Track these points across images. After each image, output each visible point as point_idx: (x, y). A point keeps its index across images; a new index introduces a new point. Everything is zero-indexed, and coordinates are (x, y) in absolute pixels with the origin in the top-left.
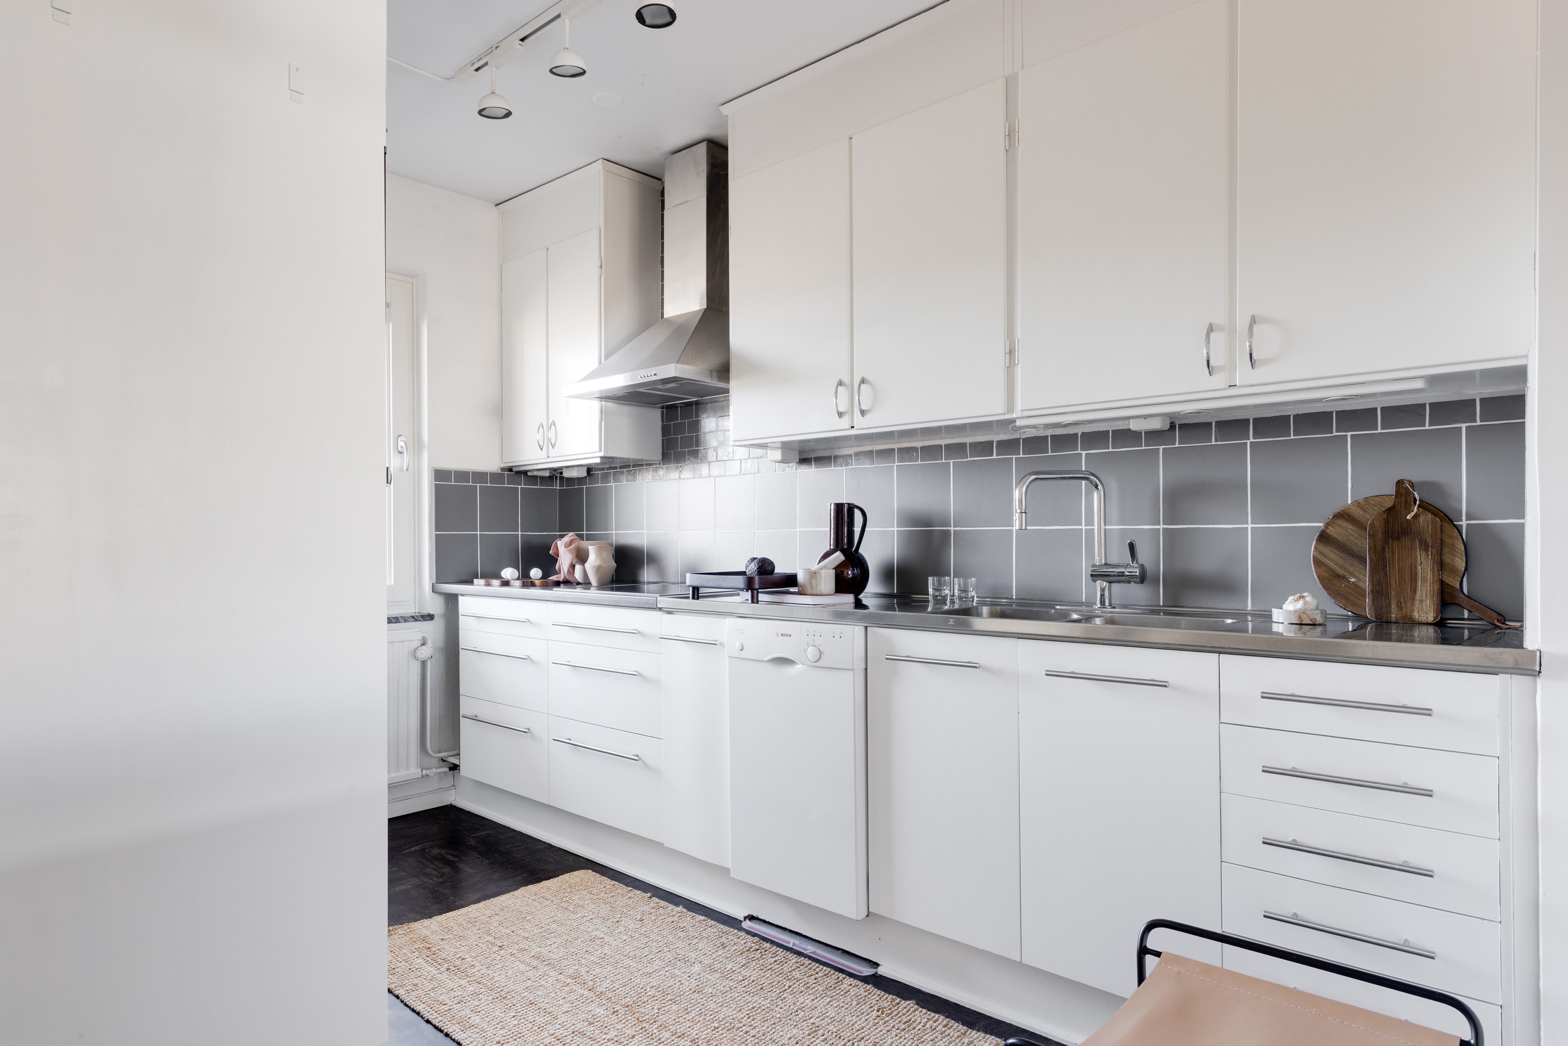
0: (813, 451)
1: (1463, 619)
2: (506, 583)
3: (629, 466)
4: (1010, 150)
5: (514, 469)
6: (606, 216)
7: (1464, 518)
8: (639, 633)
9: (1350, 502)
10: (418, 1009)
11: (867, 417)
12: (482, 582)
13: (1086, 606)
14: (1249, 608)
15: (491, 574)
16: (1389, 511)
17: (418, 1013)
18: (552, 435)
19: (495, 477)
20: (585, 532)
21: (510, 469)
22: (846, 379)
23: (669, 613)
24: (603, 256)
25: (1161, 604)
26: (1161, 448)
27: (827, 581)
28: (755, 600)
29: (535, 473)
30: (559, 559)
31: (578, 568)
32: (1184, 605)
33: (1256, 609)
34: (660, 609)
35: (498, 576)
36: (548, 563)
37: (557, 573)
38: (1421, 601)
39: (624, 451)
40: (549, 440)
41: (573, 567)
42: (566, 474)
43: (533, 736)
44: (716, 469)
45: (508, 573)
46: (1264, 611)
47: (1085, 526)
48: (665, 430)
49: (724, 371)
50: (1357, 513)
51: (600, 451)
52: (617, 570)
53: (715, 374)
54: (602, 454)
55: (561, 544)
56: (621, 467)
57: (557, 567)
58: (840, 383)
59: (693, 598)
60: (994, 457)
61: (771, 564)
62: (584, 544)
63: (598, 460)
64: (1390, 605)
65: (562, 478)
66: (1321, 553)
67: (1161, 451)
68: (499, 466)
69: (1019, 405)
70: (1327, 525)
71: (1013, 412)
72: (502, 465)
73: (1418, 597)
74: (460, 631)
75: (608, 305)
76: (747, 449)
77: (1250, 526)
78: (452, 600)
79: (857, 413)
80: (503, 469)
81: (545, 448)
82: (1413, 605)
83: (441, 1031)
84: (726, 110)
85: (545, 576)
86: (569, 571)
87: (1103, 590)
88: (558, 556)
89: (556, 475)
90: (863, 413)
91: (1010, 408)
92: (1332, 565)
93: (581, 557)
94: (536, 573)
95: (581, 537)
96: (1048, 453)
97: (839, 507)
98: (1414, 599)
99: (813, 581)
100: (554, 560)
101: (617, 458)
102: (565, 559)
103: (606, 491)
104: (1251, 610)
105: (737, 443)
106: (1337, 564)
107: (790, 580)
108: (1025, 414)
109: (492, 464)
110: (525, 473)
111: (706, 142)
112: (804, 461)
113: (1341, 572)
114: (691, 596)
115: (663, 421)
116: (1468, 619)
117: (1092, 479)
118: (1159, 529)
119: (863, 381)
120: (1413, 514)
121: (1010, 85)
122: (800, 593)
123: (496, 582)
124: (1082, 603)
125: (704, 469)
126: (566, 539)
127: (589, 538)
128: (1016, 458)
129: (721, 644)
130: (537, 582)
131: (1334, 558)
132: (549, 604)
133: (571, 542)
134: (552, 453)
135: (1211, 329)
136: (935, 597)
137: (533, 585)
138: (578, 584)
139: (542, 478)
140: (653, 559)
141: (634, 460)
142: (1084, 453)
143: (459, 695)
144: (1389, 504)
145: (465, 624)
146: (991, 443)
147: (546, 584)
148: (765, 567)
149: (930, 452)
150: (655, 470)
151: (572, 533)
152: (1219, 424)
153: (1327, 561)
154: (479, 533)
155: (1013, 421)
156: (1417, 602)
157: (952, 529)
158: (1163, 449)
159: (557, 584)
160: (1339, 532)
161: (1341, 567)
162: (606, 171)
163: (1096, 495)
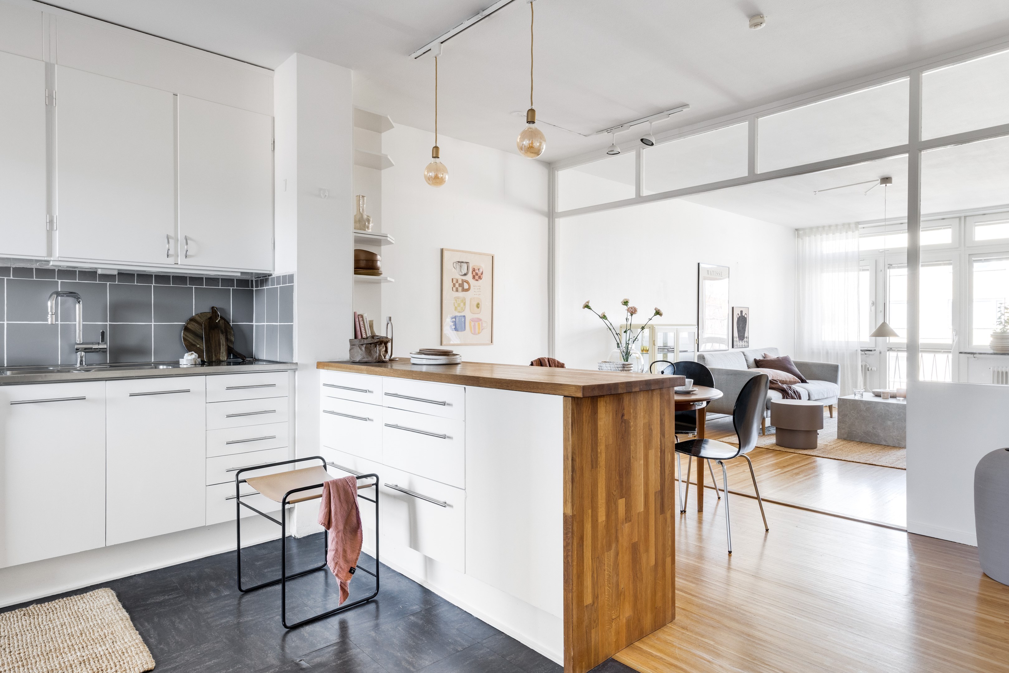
1: (231, 359)
7: (231, 322)
9: (194, 315)
13: (61, 367)
14: (153, 361)
16: (210, 318)
25: (108, 362)
32: (119, 362)
33: (157, 361)
38: (222, 353)
46: (160, 362)
47: (61, 322)
50: (198, 319)
64: (212, 355)
66: (186, 335)
67: (108, 285)
70: (188, 324)
71: (51, 256)
73: (221, 352)
77: (153, 324)
82: (220, 355)
87: (81, 357)
92: (190, 340)
96: (33, 278)
98: (220, 352)
104: (154, 362)
106: (192, 340)
108: (60, 259)
113: (194, 343)
116: (233, 359)
117: (79, 298)
118: (107, 325)
120: (218, 320)
121: (49, 69)
124: (58, 365)
128: (7, 279)
131: (191, 338)
135: (168, 237)
142: (60, 281)
144: (209, 316)
146: (9, 268)
152: (139, 275)
153: (188, 339)
156: (221, 353)
158: (109, 284)
160: (192, 326)
161: (194, 341)
163: (77, 306)
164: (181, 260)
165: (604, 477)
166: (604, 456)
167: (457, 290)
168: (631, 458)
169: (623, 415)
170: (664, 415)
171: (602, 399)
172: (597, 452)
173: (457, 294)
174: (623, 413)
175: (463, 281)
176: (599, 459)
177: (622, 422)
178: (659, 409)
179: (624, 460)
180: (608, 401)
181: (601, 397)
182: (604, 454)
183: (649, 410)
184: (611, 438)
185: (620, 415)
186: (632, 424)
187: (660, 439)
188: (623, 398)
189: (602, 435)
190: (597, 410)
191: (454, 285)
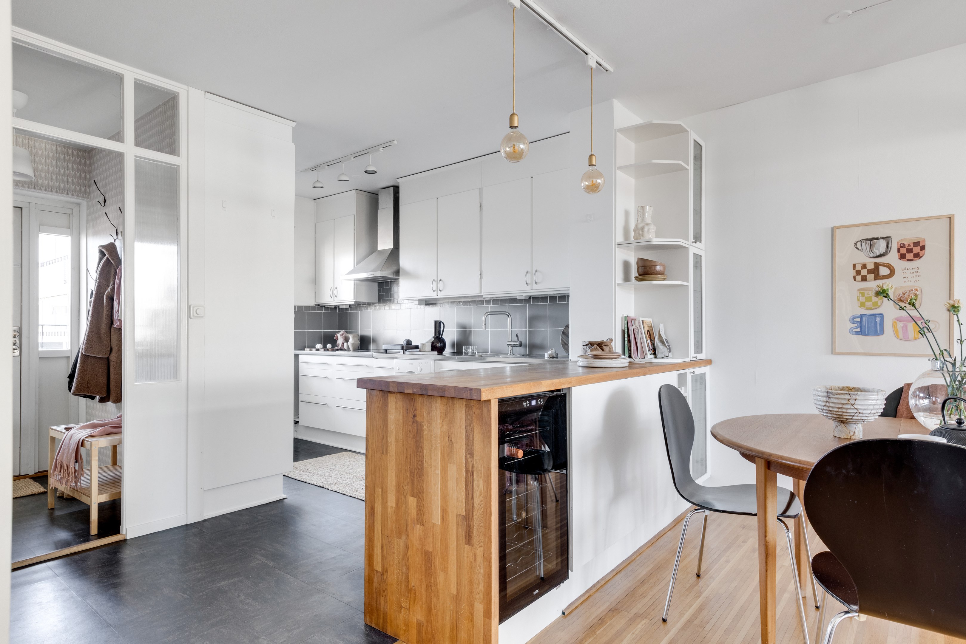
0: (430, 301)
2: (318, 350)
3: (365, 304)
4: (481, 211)
5: (320, 305)
6: (357, 210)
8: (366, 366)
10: (295, 478)
11: (442, 292)
12: (308, 349)
15: (311, 347)
17: (296, 479)
18: (335, 292)
19: (313, 308)
20: (348, 330)
21: (319, 305)
22: (436, 279)
23: (377, 358)
24: (355, 226)
25: (527, 353)
26: (528, 304)
27: (429, 347)
28: (404, 353)
29: (328, 307)
30: (338, 341)
31: (345, 344)
32: (532, 353)
34: (374, 357)
35: (314, 347)
36: (334, 342)
37: (337, 346)
39: (363, 299)
40: (334, 294)
41: (343, 344)
42: (341, 307)
43: (328, 407)
44: (397, 307)
45: (319, 346)
47: (506, 329)
48: (379, 291)
49: (397, 273)
51: (354, 299)
52: (360, 344)
53: (395, 274)
54: (355, 301)
55: (339, 335)
56: (362, 305)
57: (337, 344)
58: (434, 280)
59: (385, 353)
60: (484, 305)
61: (411, 342)
62: (348, 335)
63: (353, 303)
65: (339, 308)
66: (563, 337)
68: (314, 303)
69: (483, 292)
70: (564, 329)
72: (315, 303)
74: (300, 369)
75: (357, 245)
76: (408, 301)
78: (296, 356)
79: (439, 290)
80: (316, 305)
81: (333, 297)
83: (303, 482)
84: (399, 180)
85: (333, 347)
86: (342, 345)
87: (511, 350)
88: (338, 339)
89: (336, 307)
90: (440, 291)
91: (481, 292)
93: (347, 340)
94: (329, 346)
95: (346, 332)
96: (499, 305)
97: (436, 322)
99: (424, 347)
100: (336, 341)
101: (360, 302)
102: (340, 341)
103: (357, 313)
105: (402, 299)
107: (417, 347)
108: (485, 294)
109: (311, 303)
110: (325, 306)
111: (393, 188)
112: (427, 304)
114: (384, 352)
115: (378, 288)
117: (508, 315)
118: (526, 330)
119: (441, 280)
121: (481, 190)
122: (420, 351)
123: (314, 349)
125: (393, 306)
126: (341, 333)
127: (350, 332)
128: (490, 306)
129: (393, 368)
130: (330, 349)
132: (335, 357)
133: (343, 334)
134: (336, 299)
135: (527, 272)
136: (465, 352)
137: (328, 350)
138: (345, 350)
139: (331, 308)
140: (374, 341)
141: (367, 302)
142: (508, 305)
143: (299, 394)
145: (301, 365)
146: (475, 301)
147: (333, 349)
148: (409, 343)
149: (466, 303)
150: (375, 306)
151: (343, 331)
152: (542, 298)
154: (306, 330)
155: (482, 296)
157: (472, 329)
159: (338, 350)
162: (357, 193)
163: (508, 319)
164: (534, 286)
165: (394, 467)
166: (394, 448)
167: (864, 279)
168: (425, 462)
169: (414, 416)
170: (472, 431)
171: (392, 395)
172: (387, 441)
173: (864, 285)
174: (415, 414)
175: (877, 265)
176: (389, 449)
177: (414, 422)
178: (464, 423)
179: (416, 460)
180: (398, 398)
181: (392, 393)
182: (394, 446)
183: (449, 419)
184: (401, 434)
185: (411, 415)
186: (425, 427)
187: (466, 457)
188: (415, 399)
189: (392, 427)
190: (388, 405)
191: (858, 272)
